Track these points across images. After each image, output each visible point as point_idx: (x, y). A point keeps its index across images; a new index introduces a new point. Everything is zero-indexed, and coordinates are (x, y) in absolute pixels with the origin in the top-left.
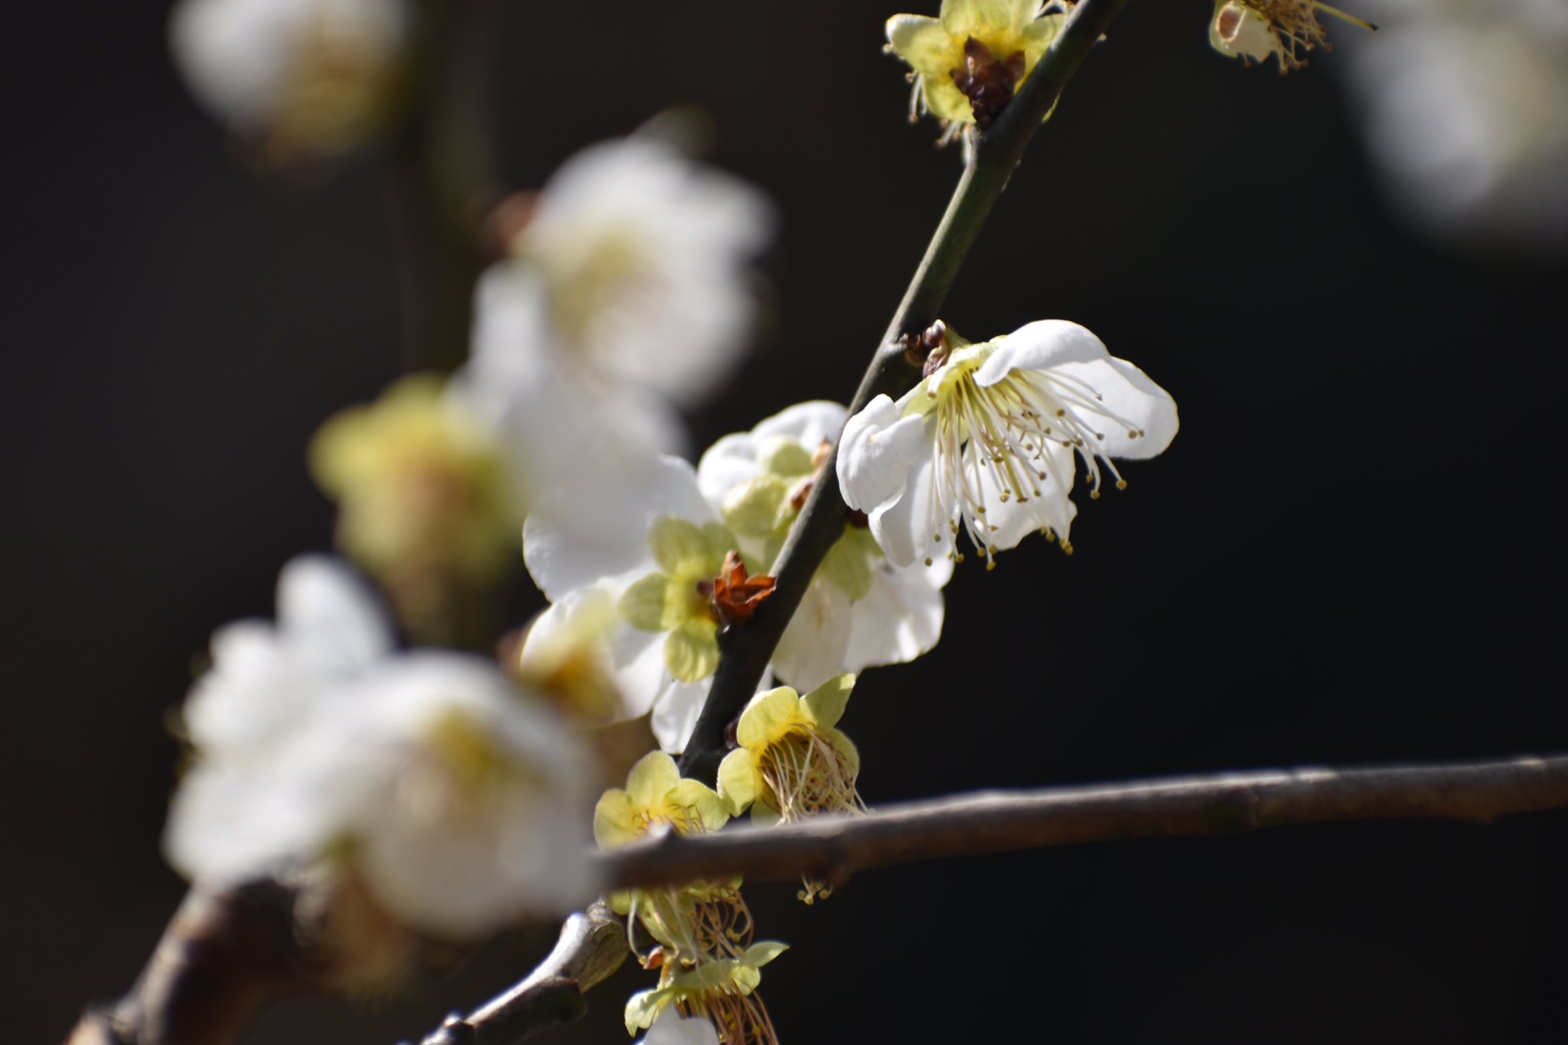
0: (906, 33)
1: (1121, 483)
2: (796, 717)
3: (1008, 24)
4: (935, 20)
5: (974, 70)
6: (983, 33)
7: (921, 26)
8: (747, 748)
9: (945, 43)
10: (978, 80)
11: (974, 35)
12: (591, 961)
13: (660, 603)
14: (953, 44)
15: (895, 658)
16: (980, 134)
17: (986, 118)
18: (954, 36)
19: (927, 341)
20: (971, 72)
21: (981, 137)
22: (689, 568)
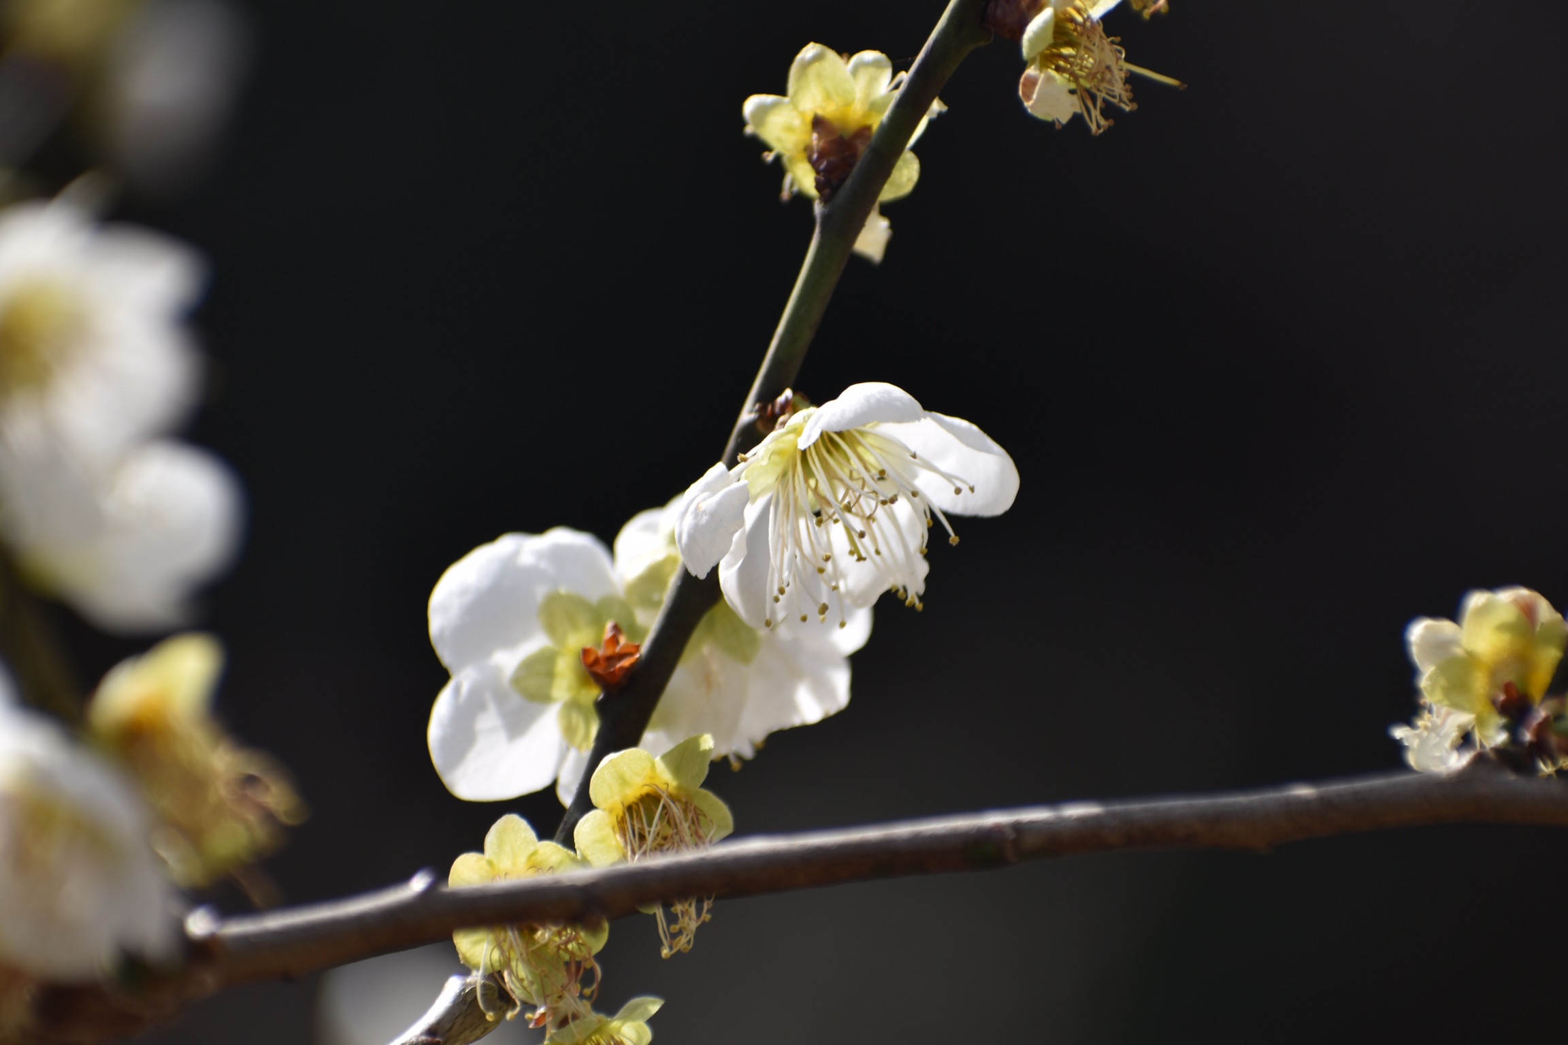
0: (762, 111)
1: (954, 539)
2: (652, 778)
3: (853, 100)
4: (786, 99)
5: (818, 145)
6: (829, 110)
7: (774, 106)
8: (604, 810)
9: (797, 122)
10: (822, 155)
11: (820, 112)
12: (460, 1020)
13: (550, 675)
14: (803, 121)
15: (797, 721)
16: (823, 207)
17: (827, 191)
18: (802, 114)
19: (777, 409)
20: (815, 147)
21: (824, 209)
22: (579, 639)
